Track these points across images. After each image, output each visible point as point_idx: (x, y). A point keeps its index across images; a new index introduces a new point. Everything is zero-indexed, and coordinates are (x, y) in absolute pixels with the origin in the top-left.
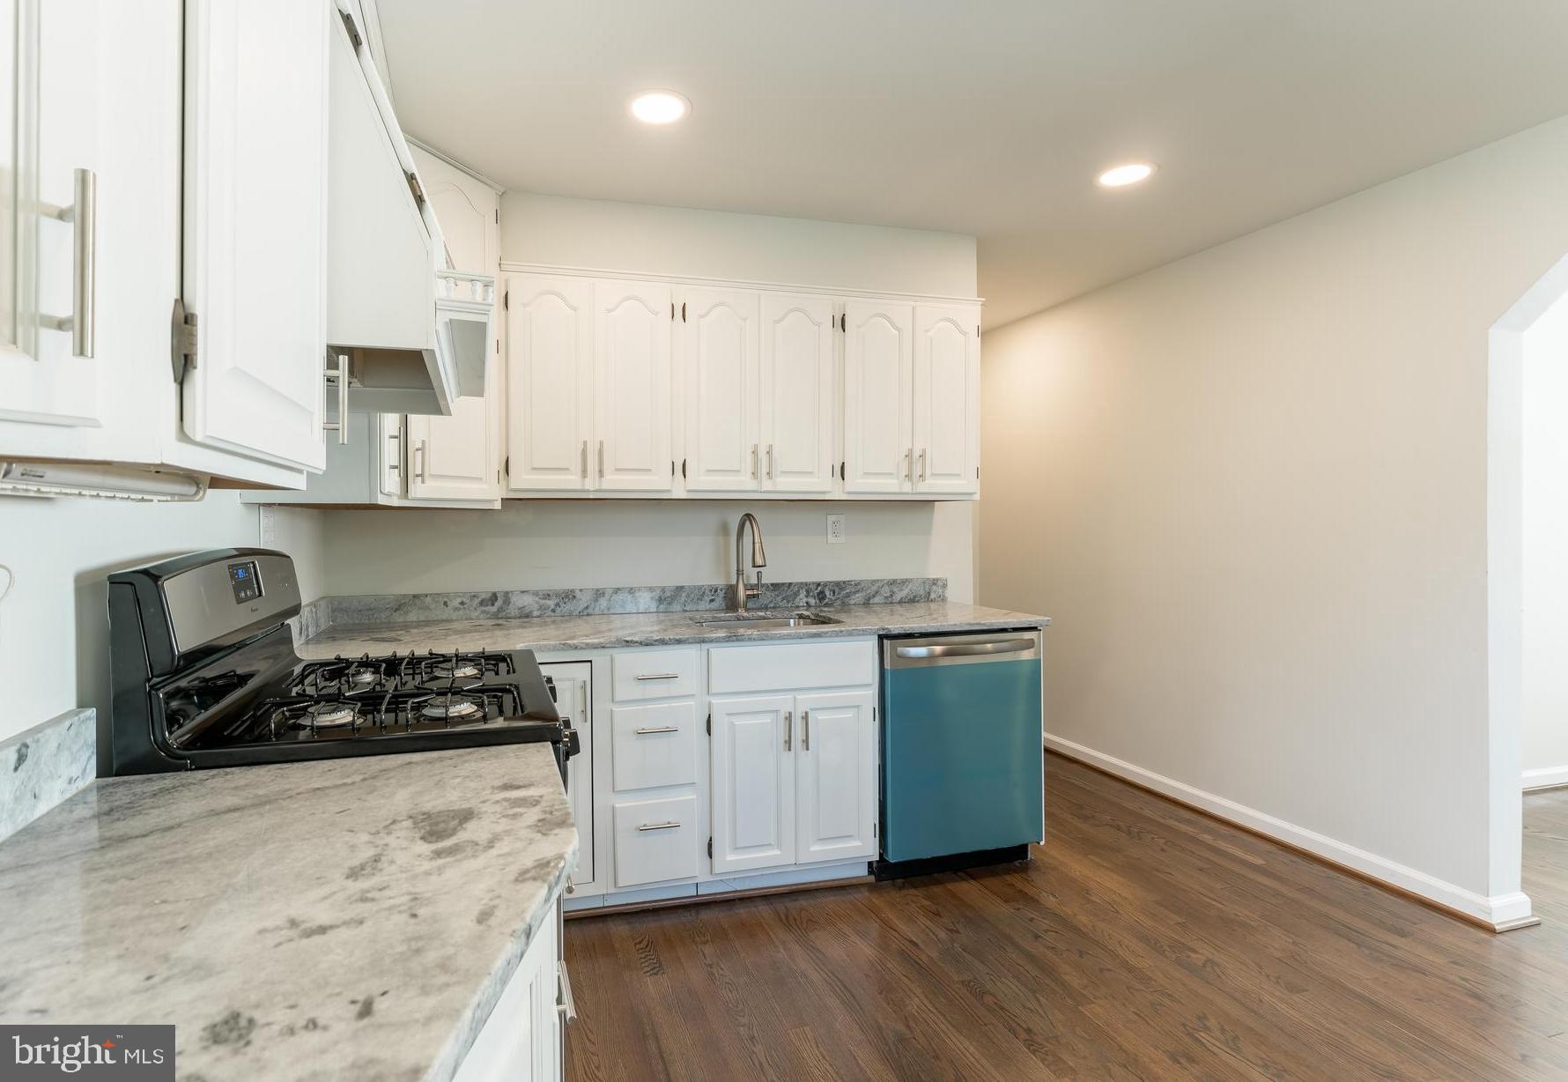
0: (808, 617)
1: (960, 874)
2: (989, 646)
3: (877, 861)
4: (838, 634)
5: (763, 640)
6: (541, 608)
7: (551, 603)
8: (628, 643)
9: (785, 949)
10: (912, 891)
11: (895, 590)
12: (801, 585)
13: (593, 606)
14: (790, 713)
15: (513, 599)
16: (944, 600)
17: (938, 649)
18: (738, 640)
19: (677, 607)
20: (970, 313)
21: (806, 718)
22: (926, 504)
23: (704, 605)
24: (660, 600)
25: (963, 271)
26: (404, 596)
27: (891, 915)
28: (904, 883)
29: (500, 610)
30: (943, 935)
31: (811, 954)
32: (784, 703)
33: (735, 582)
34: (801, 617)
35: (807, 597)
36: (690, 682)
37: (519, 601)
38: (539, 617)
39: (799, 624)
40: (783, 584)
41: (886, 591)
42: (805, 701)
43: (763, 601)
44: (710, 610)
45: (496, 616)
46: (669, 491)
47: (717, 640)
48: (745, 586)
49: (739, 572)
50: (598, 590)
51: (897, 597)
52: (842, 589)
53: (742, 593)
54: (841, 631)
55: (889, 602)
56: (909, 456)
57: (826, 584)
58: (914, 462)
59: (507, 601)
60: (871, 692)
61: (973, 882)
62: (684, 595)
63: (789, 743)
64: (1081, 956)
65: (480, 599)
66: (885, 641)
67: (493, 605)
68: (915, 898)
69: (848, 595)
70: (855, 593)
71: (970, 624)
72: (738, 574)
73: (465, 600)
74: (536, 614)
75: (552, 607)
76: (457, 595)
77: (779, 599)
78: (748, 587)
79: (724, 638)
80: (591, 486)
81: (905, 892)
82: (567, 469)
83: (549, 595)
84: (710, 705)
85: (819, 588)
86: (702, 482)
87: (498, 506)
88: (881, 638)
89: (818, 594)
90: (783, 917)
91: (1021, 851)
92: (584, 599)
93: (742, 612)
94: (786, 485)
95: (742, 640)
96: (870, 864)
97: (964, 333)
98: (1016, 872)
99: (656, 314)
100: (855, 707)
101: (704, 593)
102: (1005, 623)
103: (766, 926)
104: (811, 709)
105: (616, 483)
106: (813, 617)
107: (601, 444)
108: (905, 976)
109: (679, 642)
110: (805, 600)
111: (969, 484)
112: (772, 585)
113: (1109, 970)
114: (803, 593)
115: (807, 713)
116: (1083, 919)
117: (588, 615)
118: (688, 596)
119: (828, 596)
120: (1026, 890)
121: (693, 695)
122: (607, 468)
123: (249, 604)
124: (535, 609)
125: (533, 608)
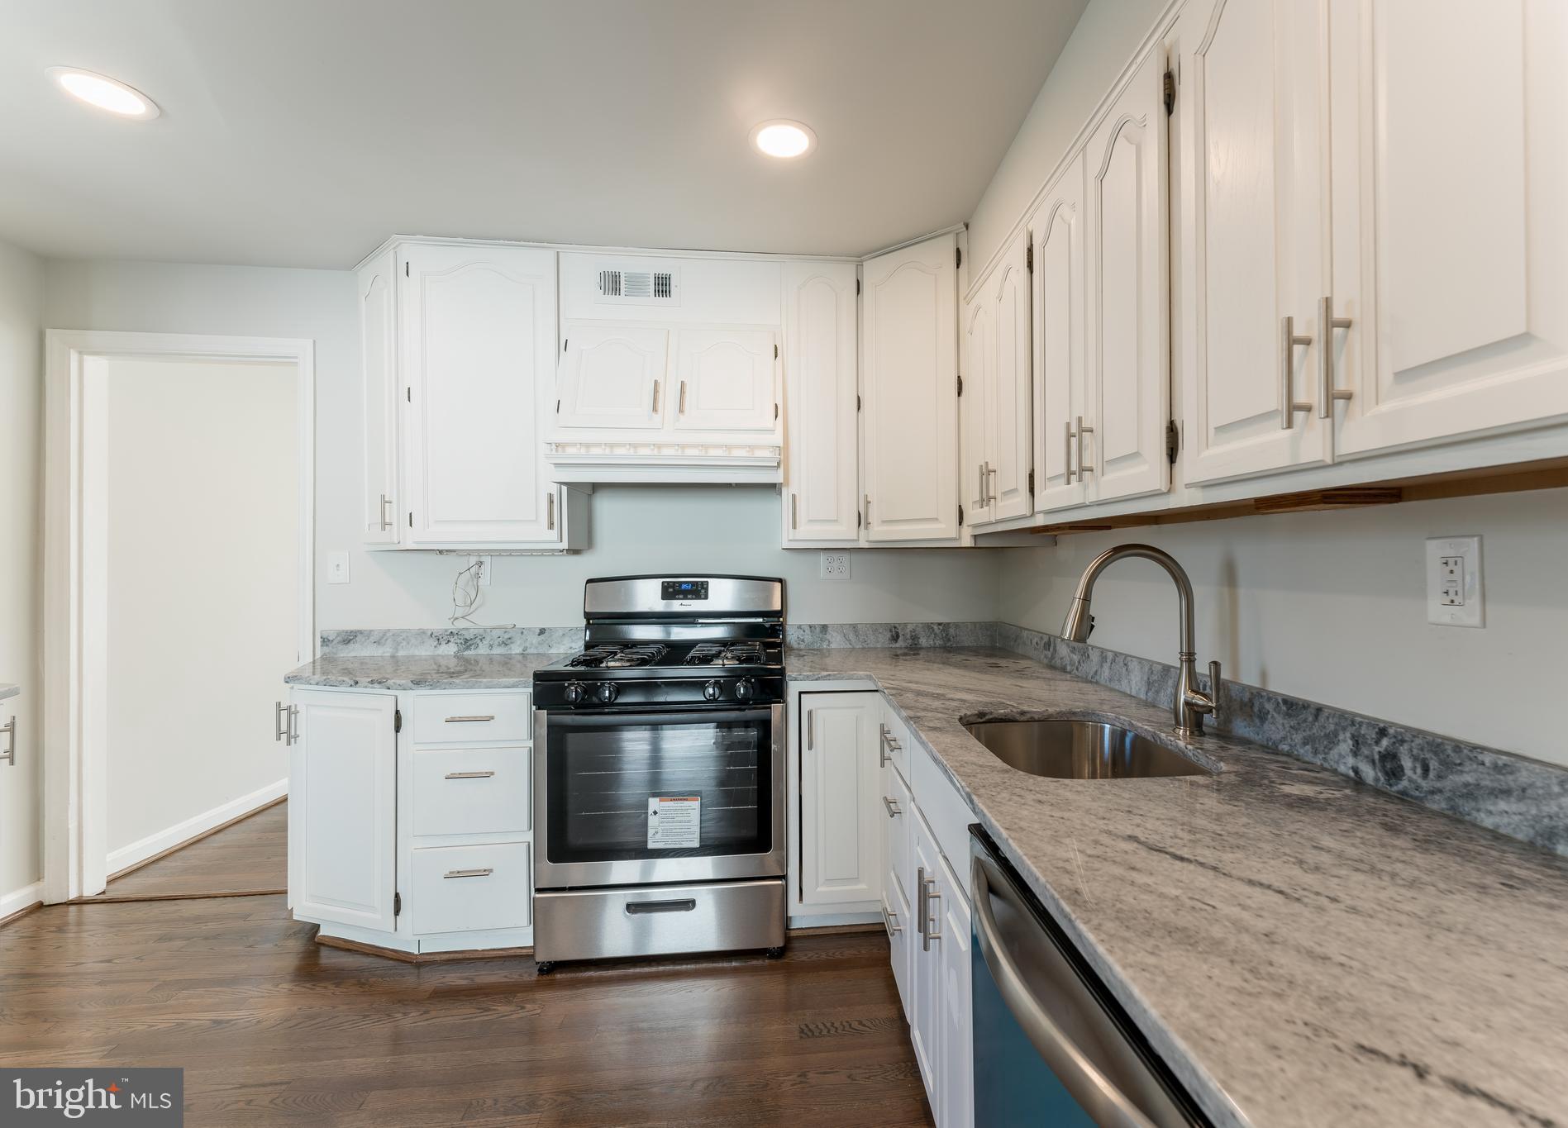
6: (1071, 663)
7: (1076, 659)
12: (1347, 720)
35: (1356, 755)
37: (1060, 650)
46: (1028, 515)
52: (1449, 766)
57: (1404, 738)
67: (1049, 650)
77: (1298, 738)
85: (1385, 742)
89: (1384, 758)
92: (1094, 661)
105: (1002, 510)
107: (987, 465)
110: (1352, 762)
114: (1345, 746)
119: (1408, 772)
122: (997, 492)
123: (681, 601)
124: (1068, 663)
125: (1067, 661)
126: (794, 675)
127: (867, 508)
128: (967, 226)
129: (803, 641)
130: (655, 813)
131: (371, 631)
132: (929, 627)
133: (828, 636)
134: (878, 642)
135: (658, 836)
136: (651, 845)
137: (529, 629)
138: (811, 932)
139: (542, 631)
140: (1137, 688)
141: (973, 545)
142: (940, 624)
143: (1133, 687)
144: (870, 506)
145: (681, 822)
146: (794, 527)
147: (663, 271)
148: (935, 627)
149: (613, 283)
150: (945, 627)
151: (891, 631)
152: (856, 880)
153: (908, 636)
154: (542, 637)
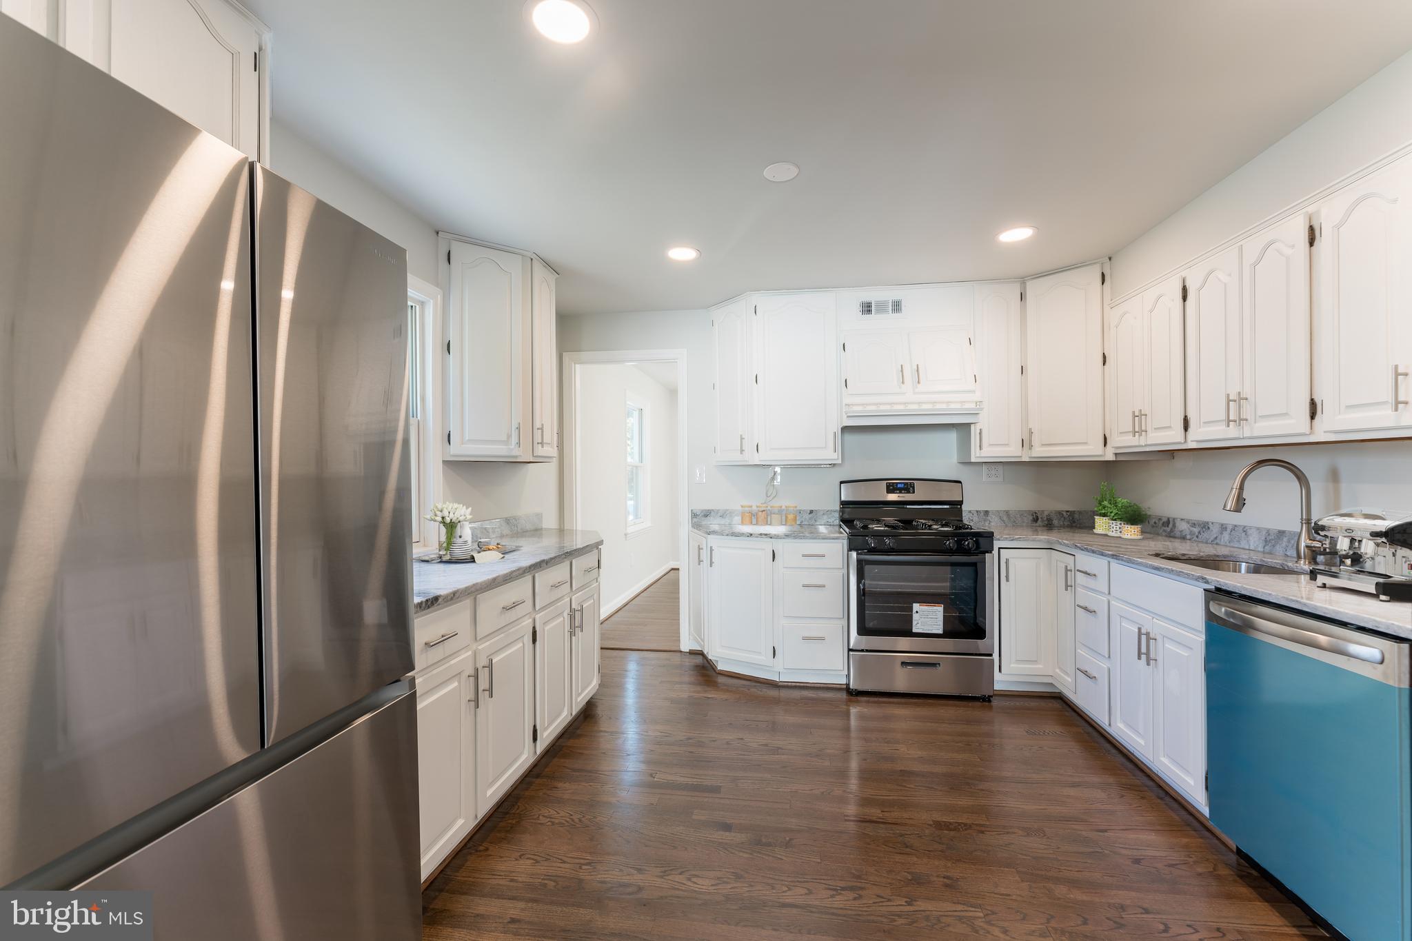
13: (1219, 537)
21: (1156, 640)
24: (1266, 541)
29: (1172, 531)
37: (1180, 526)
42: (1158, 625)
50: (1222, 525)
59: (1174, 525)
60: (1200, 639)
62: (1285, 539)
65: (1162, 521)
67: (1168, 526)
71: (1287, 599)
80: (1142, 442)
84: (1109, 603)
86: (1199, 433)
92: (1215, 530)
104: (1161, 635)
105: (1154, 438)
117: (1217, 544)
123: (898, 495)
124: (1188, 534)
125: (1187, 532)
126: (998, 537)
127: (1031, 436)
128: (1110, 259)
129: (972, 520)
130: (917, 612)
131: (719, 510)
132: (1060, 513)
133: (989, 518)
134: (1023, 522)
135: (919, 625)
136: (915, 630)
137: (804, 511)
138: (1002, 693)
139: (811, 512)
140: (1255, 545)
141: (1114, 459)
142: (1068, 511)
143: (1251, 544)
144: (1033, 435)
145: (932, 618)
146: (981, 448)
147: (896, 298)
148: (1064, 513)
149: (867, 308)
150: (1072, 513)
151: (1032, 515)
152: (1035, 662)
153: (1045, 519)
154: (811, 515)
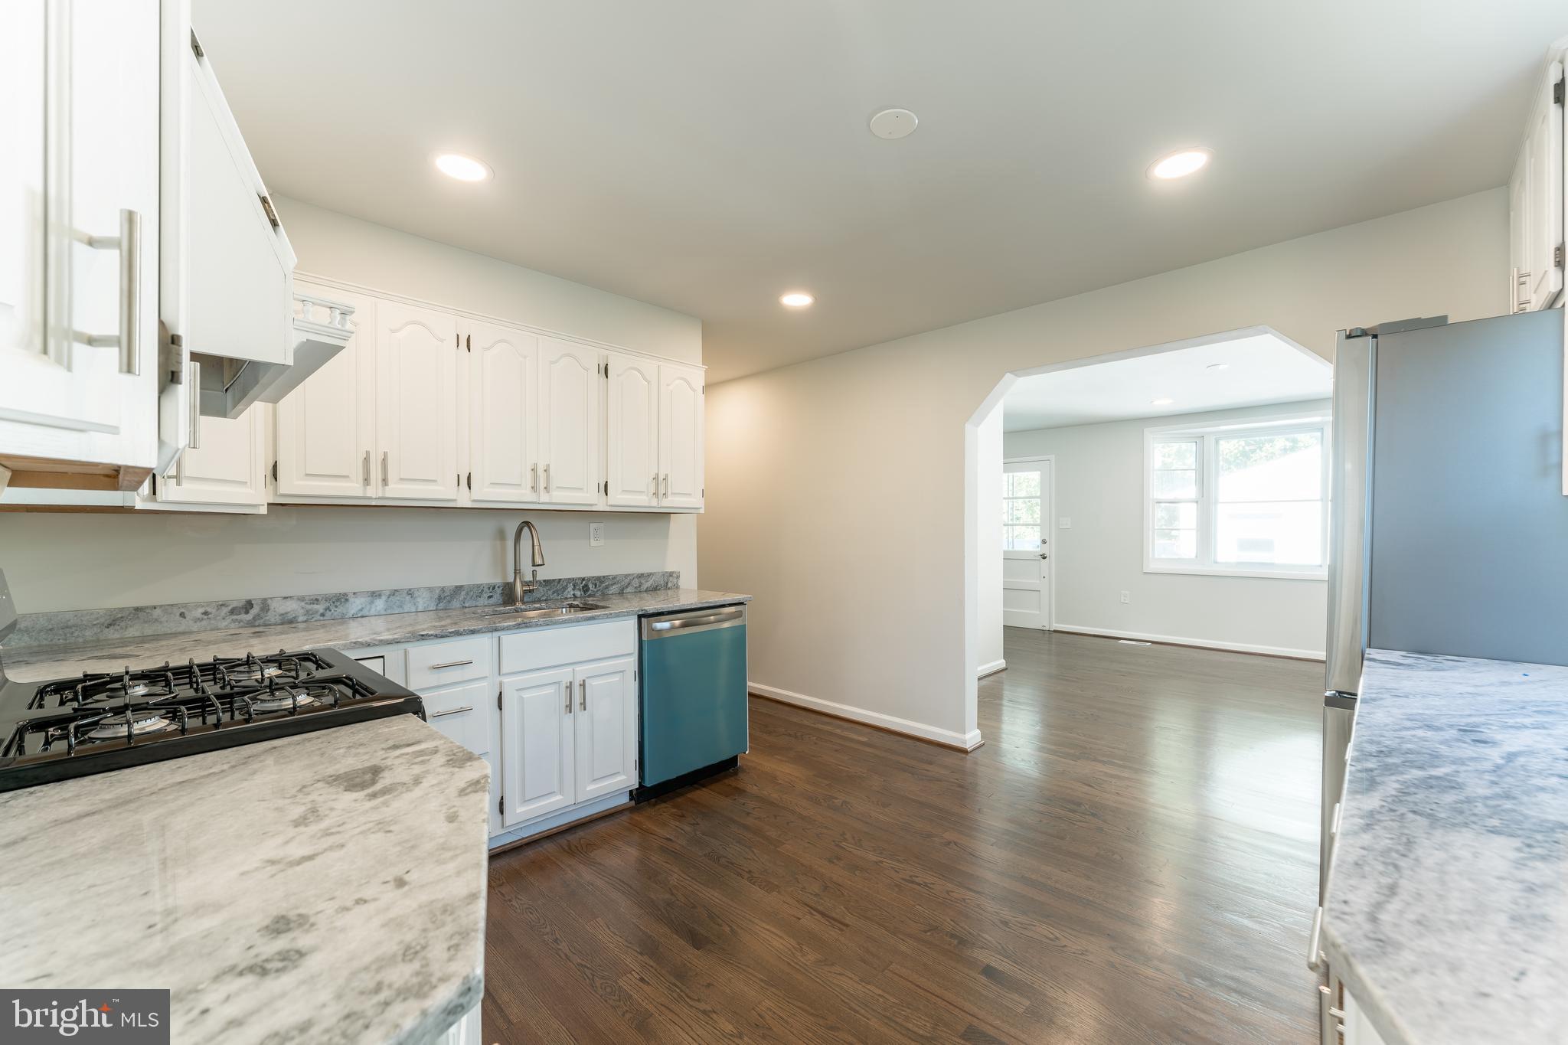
0: (577, 606)
1: (695, 786)
2: (712, 617)
3: (637, 789)
4: (608, 616)
5: (548, 625)
6: (307, 612)
7: (320, 608)
8: (423, 637)
9: (572, 870)
10: (663, 805)
11: (643, 581)
12: (569, 580)
13: (368, 607)
14: (571, 683)
15: (273, 605)
16: (677, 587)
17: (677, 623)
18: (527, 627)
19: (456, 604)
20: (698, 376)
21: (583, 685)
22: (663, 516)
23: (483, 601)
24: (439, 599)
25: (692, 345)
26: (122, 610)
27: (649, 825)
28: (656, 802)
29: (257, 617)
30: (688, 828)
31: (594, 868)
32: (565, 675)
33: (512, 580)
34: (571, 606)
35: (573, 590)
36: (483, 665)
37: (279, 607)
38: (305, 622)
39: (570, 612)
40: (554, 580)
41: (636, 583)
42: (582, 672)
43: (536, 595)
44: (489, 605)
45: (251, 624)
46: (455, 500)
47: (508, 628)
48: (521, 582)
49: (517, 571)
50: (373, 592)
51: (644, 587)
52: (602, 582)
53: (519, 589)
54: (611, 614)
55: (638, 591)
56: (656, 478)
57: (589, 579)
58: (659, 482)
59: (265, 606)
60: (633, 659)
61: (704, 789)
62: (463, 593)
63: (569, 708)
64: (776, 819)
65: (230, 608)
66: (643, 619)
67: (247, 612)
68: (665, 810)
69: (607, 587)
70: (612, 585)
71: (697, 604)
72: (515, 573)
73: (209, 610)
74: (301, 619)
75: (321, 611)
76: (198, 605)
77: (550, 593)
78: (525, 584)
79: (514, 626)
80: (374, 493)
81: (658, 807)
82: (348, 477)
83: (317, 600)
84: (501, 684)
85: (584, 582)
86: (485, 493)
87: (264, 510)
88: (640, 617)
89: (583, 587)
90: (567, 848)
91: (733, 761)
92: (358, 601)
93: (519, 605)
94: (559, 498)
95: (531, 627)
96: (631, 792)
97: (694, 390)
98: (732, 776)
99: (442, 341)
100: (621, 672)
101: (483, 590)
102: (724, 600)
103: (552, 858)
104: (587, 678)
105: (399, 491)
106: (581, 606)
107: (385, 454)
108: (667, 862)
109: (473, 632)
110: (572, 592)
111: (697, 501)
112: (544, 581)
113: (792, 822)
114: (571, 587)
115: (584, 681)
116: (774, 796)
118: (467, 594)
119: (591, 588)
120: (738, 786)
121: (486, 677)
122: (391, 476)
